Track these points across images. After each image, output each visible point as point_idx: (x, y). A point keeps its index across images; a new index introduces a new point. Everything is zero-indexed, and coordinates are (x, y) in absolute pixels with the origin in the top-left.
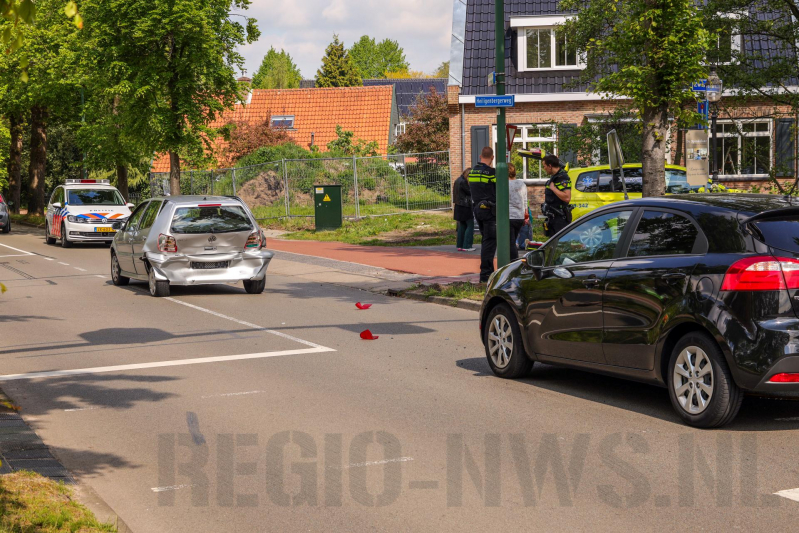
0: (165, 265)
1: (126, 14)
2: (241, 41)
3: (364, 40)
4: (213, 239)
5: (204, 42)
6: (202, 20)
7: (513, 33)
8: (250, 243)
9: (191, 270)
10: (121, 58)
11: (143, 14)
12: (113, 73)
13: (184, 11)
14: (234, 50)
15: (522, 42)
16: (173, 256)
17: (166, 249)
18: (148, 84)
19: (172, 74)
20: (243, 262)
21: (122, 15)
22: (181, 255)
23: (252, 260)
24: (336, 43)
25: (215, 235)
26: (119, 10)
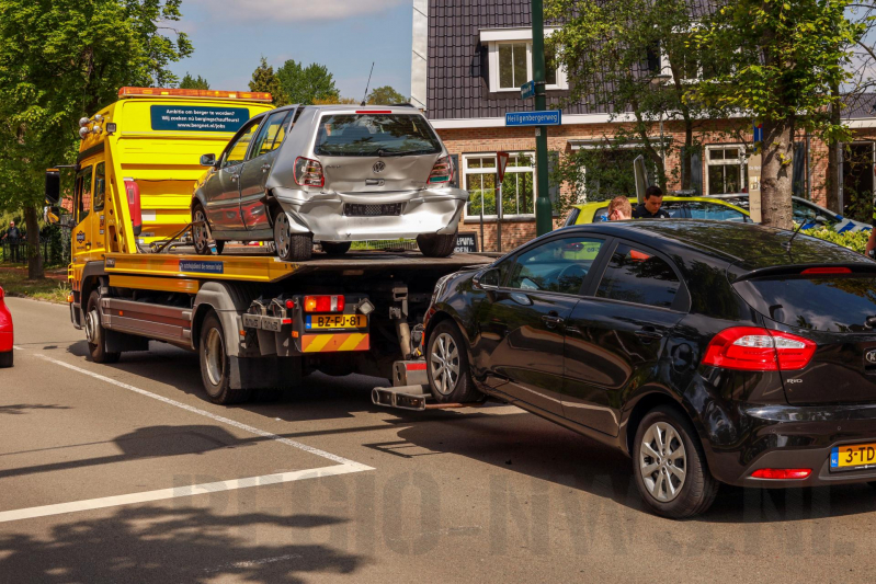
0: (307, 208)
1: (33, 27)
2: (173, 57)
3: (290, 64)
4: (380, 167)
5: (129, 58)
6: (127, 31)
7: (483, 49)
8: (436, 175)
9: (345, 217)
10: (30, 78)
11: (56, 26)
12: (20, 97)
13: (105, 21)
14: (164, 68)
15: (494, 58)
16: (317, 193)
17: (307, 182)
18: (63, 109)
19: (92, 97)
20: (425, 205)
21: (29, 27)
22: (330, 192)
23: (439, 203)
24: (265, 67)
25: (384, 160)
26: (26, 22)
